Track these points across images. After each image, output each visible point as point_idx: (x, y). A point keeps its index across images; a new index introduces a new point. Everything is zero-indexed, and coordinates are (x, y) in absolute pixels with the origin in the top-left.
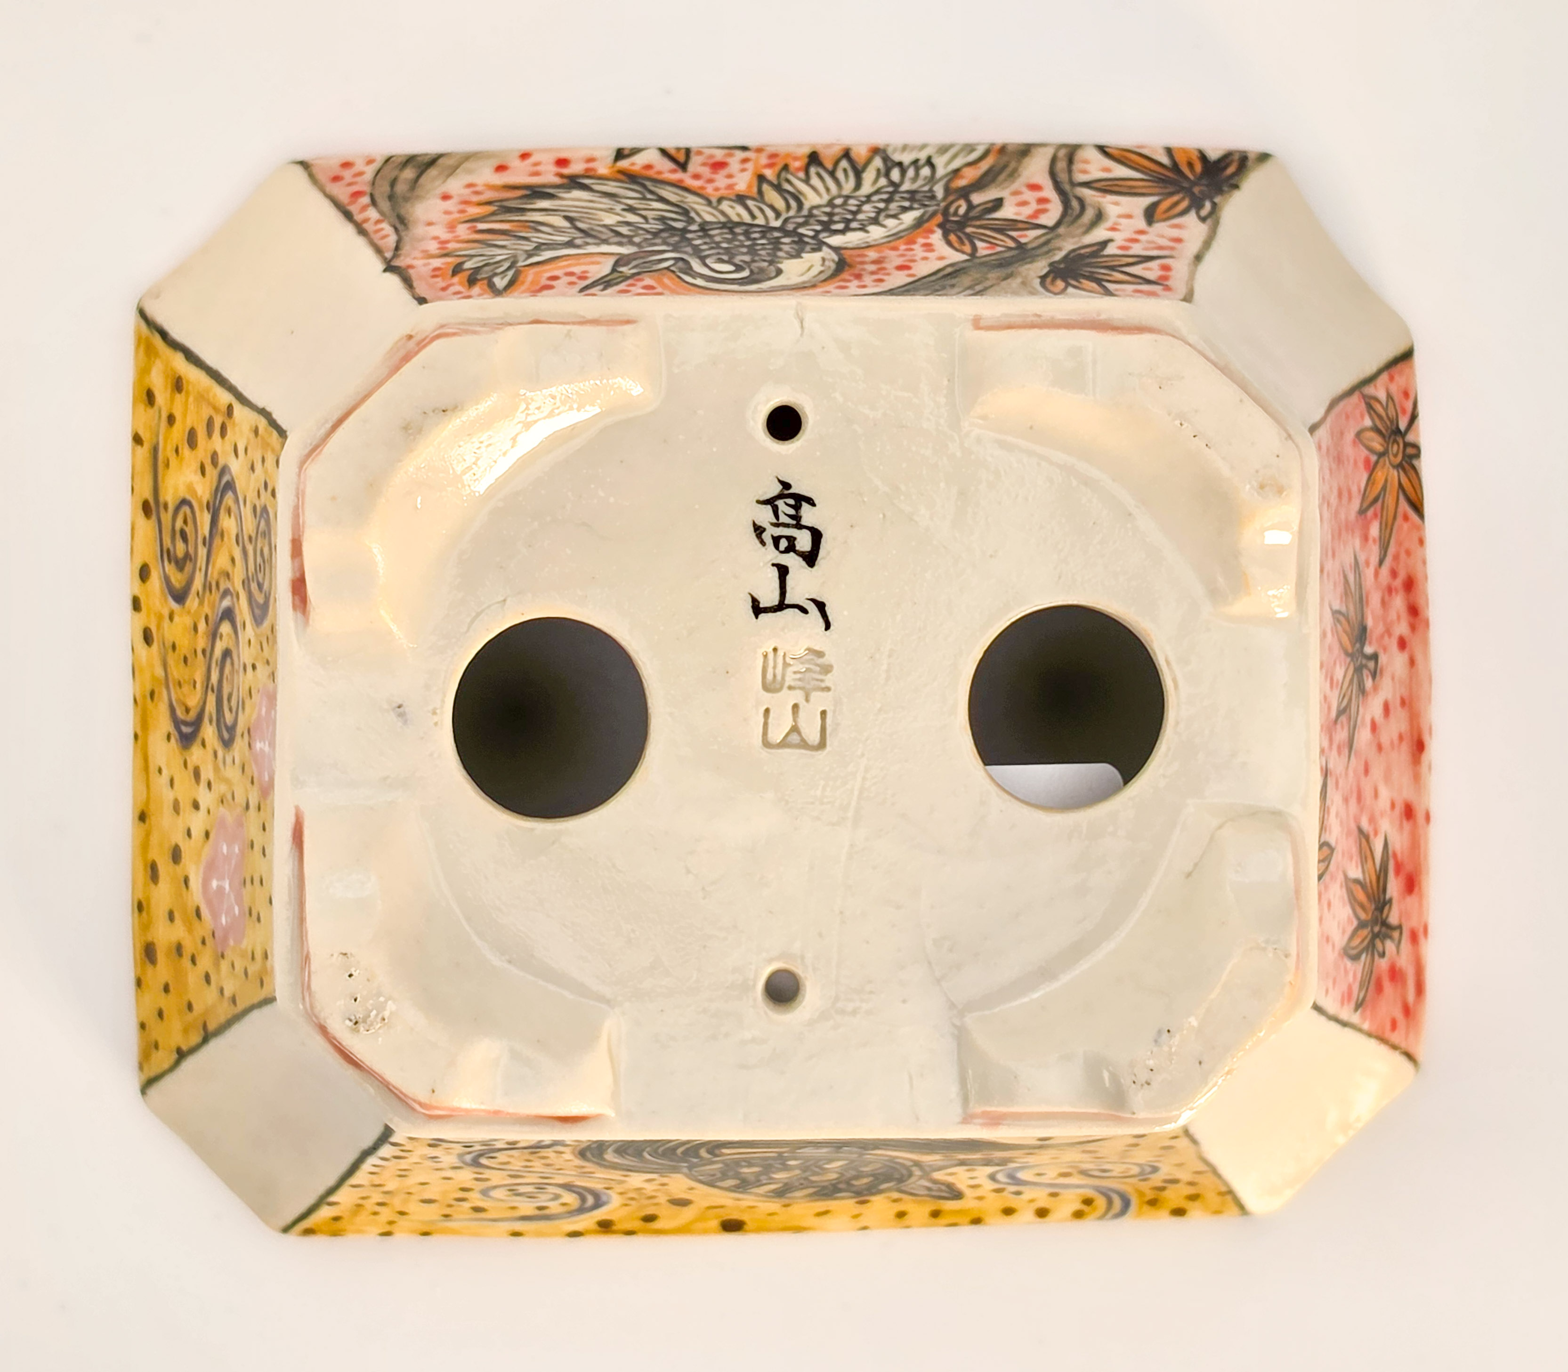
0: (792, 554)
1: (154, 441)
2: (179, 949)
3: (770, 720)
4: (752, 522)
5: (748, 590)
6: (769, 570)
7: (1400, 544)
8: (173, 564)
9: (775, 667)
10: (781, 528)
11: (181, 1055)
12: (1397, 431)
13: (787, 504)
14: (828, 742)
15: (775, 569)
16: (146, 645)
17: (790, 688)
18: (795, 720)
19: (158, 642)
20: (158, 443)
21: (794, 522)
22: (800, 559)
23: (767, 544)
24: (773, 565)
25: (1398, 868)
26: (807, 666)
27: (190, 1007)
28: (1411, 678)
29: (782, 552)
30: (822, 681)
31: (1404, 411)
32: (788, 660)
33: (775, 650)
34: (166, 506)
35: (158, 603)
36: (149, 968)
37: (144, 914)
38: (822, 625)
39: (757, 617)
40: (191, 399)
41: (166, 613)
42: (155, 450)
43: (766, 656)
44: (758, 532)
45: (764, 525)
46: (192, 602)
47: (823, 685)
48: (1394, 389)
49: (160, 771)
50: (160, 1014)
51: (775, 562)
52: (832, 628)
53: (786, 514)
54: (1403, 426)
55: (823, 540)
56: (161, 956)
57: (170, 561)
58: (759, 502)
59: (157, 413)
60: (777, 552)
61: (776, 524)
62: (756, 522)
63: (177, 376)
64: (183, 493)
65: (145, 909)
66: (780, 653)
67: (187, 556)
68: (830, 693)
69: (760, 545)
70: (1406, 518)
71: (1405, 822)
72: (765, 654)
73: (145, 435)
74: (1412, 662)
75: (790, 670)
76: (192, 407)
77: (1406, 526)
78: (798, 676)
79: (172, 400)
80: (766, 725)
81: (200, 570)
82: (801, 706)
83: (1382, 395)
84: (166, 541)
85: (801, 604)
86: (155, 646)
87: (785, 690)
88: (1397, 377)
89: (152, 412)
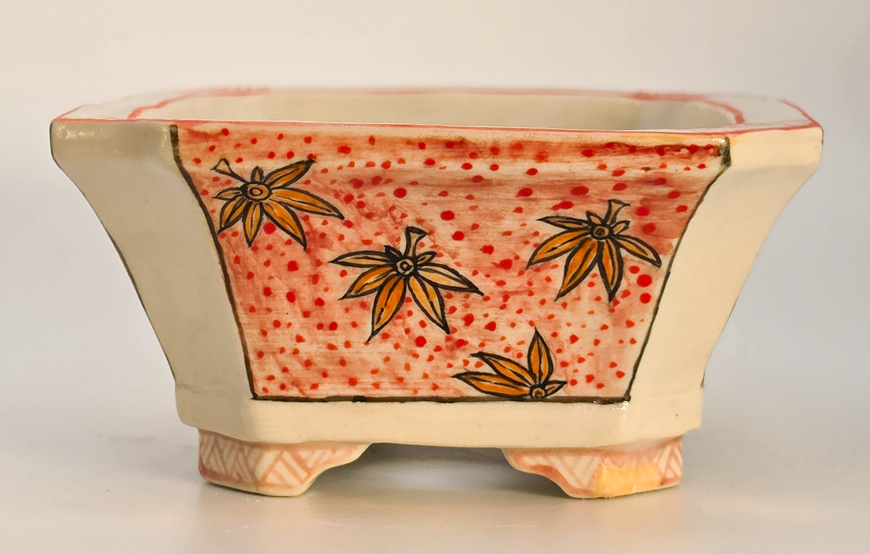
7: (326, 190)
12: (243, 189)
25: (567, 205)
28: (426, 185)
31: (228, 182)
48: (213, 192)
54: (240, 184)
70: (308, 182)
71: (533, 196)
74: (414, 183)
77: (313, 182)
83: (219, 204)
88: (205, 187)
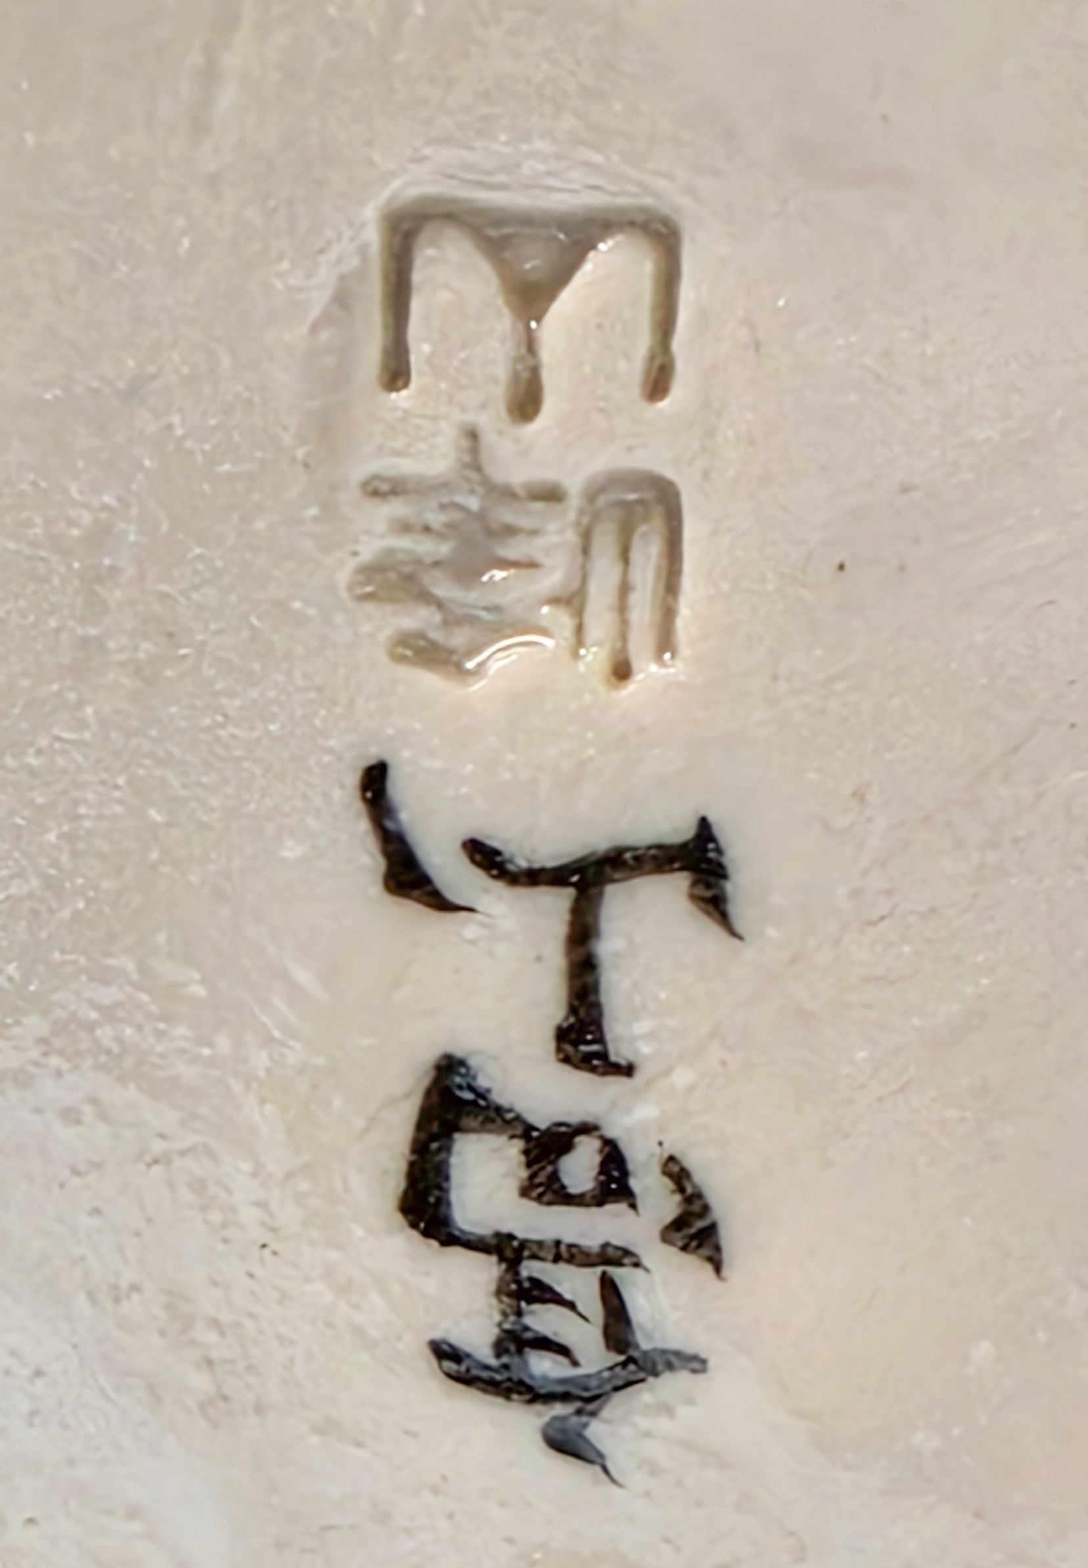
0: (541, 1119)
3: (644, 341)
4: (725, 1271)
5: (748, 952)
6: (645, 1049)
9: (625, 589)
10: (592, 1243)
13: (563, 1350)
14: (373, 236)
15: (618, 1052)
17: (551, 495)
18: (530, 344)
21: (529, 1269)
22: (500, 1097)
23: (656, 1169)
24: (628, 1070)
26: (473, 596)
29: (586, 1129)
30: (405, 528)
32: (564, 621)
33: (622, 671)
38: (398, 788)
39: (704, 824)
43: (665, 643)
44: (700, 1224)
45: (672, 1254)
47: (398, 508)
51: (615, 1085)
52: (353, 780)
53: (571, 1306)
55: (396, 1183)
58: (696, 1363)
60: (611, 1131)
61: (618, 1263)
62: (709, 1268)
66: (596, 657)
68: (361, 470)
69: (692, 1161)
72: (667, 656)
75: (553, 578)
78: (512, 550)
80: (665, 325)
82: (500, 405)
85: (499, 887)
87: (574, 485)
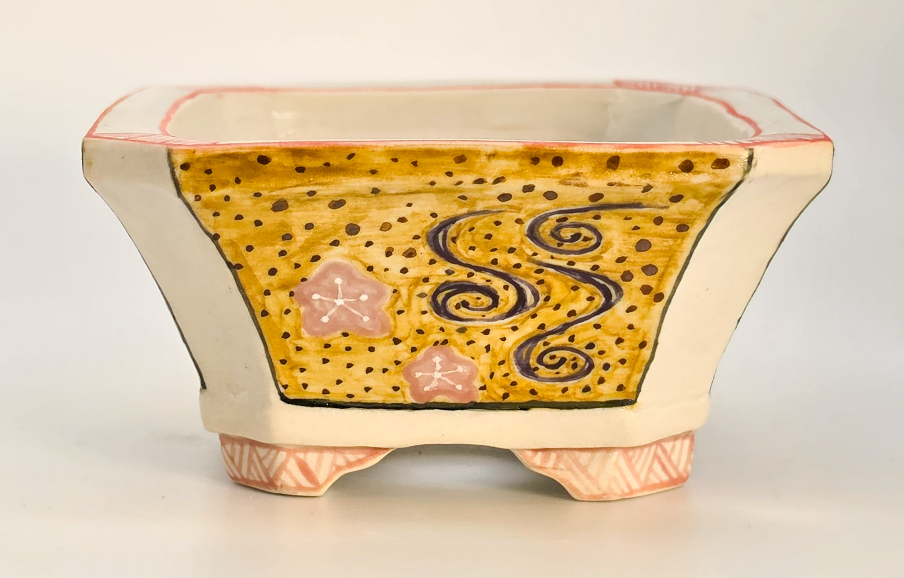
1: (645, 204)
2: (287, 237)
8: (556, 223)
11: (215, 238)
16: (498, 195)
19: (501, 206)
20: (643, 207)
27: (250, 248)
34: (597, 217)
35: (529, 206)
36: (269, 205)
37: (307, 197)
40: (671, 242)
41: (521, 216)
42: (638, 205)
46: (529, 248)
49: (409, 205)
50: (239, 217)
56: (279, 216)
57: (558, 221)
59: (664, 205)
63: (689, 225)
64: (607, 236)
65: (311, 198)
67: (562, 241)
73: (649, 194)
76: (665, 244)
79: (672, 221)
81: (552, 258)
84: (572, 216)
86: (499, 203)
89: (666, 199)
